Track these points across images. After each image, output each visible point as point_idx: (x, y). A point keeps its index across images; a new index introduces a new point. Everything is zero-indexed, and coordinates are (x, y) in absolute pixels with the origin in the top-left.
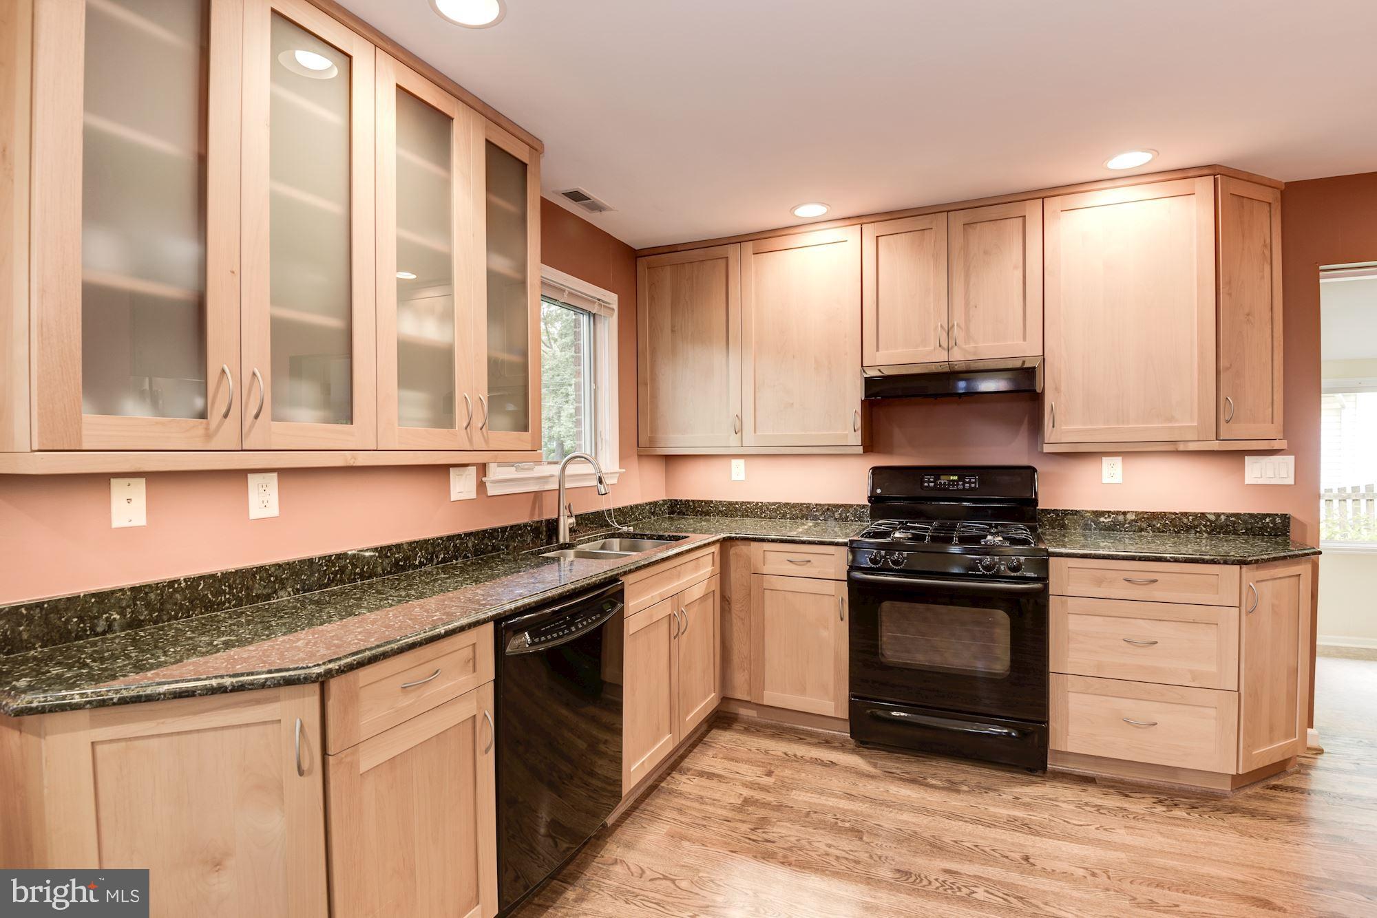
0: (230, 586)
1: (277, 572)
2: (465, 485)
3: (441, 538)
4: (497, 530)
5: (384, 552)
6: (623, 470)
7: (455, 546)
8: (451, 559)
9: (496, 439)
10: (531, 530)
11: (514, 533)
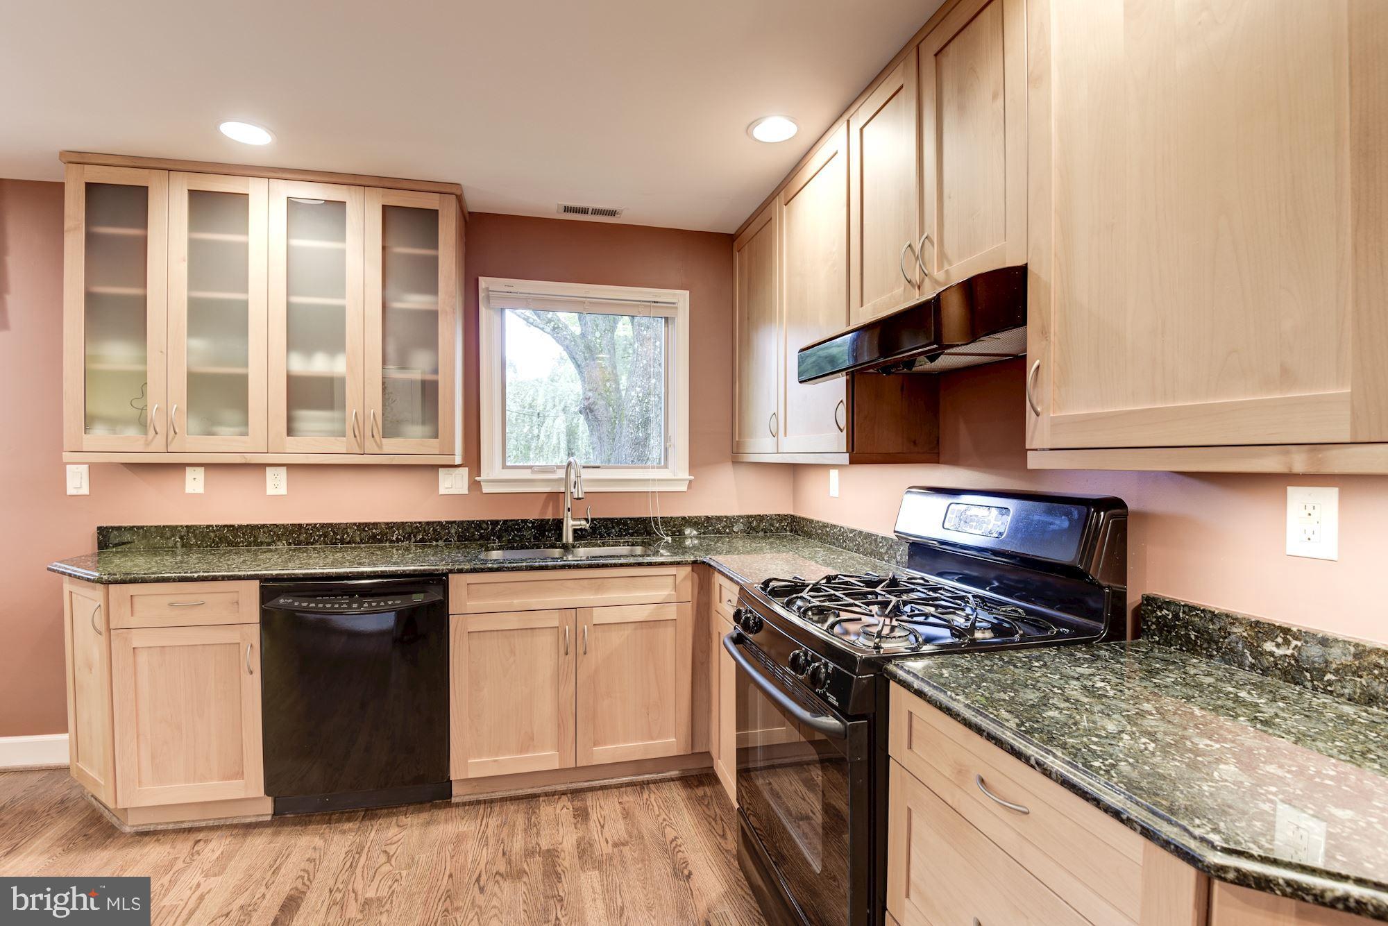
0: (243, 533)
1: (275, 530)
2: (454, 483)
3: (420, 523)
4: (486, 522)
5: (361, 527)
6: (692, 478)
7: (435, 530)
8: (430, 540)
9: (390, 445)
10: (533, 527)
11: (508, 527)
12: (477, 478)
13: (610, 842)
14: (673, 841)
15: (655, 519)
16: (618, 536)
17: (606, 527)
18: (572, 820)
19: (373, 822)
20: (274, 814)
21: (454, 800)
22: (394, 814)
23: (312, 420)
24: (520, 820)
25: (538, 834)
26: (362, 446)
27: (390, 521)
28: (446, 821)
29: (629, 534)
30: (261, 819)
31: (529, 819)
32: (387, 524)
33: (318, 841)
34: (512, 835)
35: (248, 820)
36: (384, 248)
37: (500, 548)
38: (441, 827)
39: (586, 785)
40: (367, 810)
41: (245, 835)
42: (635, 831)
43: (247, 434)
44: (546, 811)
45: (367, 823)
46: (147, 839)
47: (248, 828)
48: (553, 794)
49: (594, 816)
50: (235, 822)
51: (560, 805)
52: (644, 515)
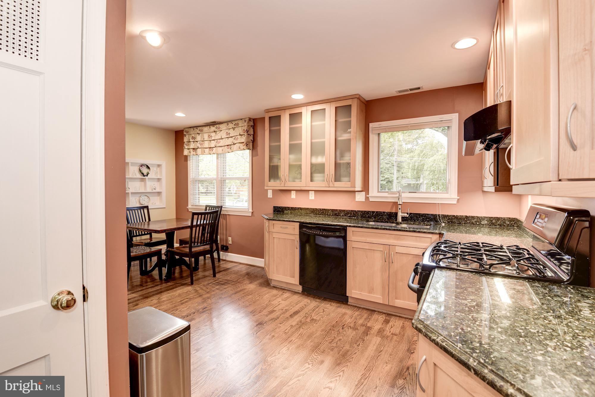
0: (303, 210)
1: (311, 210)
2: (360, 197)
3: (349, 210)
4: (370, 212)
5: (333, 210)
6: (459, 198)
7: (354, 213)
8: (352, 217)
9: (337, 184)
10: (387, 215)
11: (378, 214)
12: (367, 196)
13: (391, 332)
14: (415, 341)
15: (439, 215)
16: (422, 221)
17: (417, 217)
18: (382, 322)
19: (325, 302)
20: (302, 292)
21: (348, 303)
22: (331, 301)
23: (318, 177)
24: (366, 316)
25: (368, 321)
26: (329, 185)
27: (340, 209)
28: (344, 308)
29: (427, 221)
30: (299, 292)
31: (368, 316)
32: (340, 210)
33: (309, 301)
34: (360, 318)
35: (296, 291)
36: (336, 121)
37: (374, 221)
38: (341, 309)
39: (394, 314)
40: (324, 298)
41: (294, 294)
42: (402, 333)
43: (301, 181)
44: (375, 316)
45: (323, 301)
46: (274, 288)
47: (295, 293)
48: (381, 312)
49: (390, 324)
50: (293, 290)
51: (381, 316)
52: (434, 213)
